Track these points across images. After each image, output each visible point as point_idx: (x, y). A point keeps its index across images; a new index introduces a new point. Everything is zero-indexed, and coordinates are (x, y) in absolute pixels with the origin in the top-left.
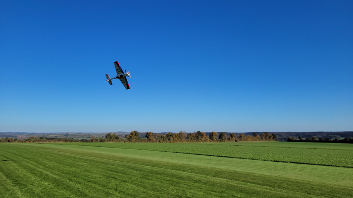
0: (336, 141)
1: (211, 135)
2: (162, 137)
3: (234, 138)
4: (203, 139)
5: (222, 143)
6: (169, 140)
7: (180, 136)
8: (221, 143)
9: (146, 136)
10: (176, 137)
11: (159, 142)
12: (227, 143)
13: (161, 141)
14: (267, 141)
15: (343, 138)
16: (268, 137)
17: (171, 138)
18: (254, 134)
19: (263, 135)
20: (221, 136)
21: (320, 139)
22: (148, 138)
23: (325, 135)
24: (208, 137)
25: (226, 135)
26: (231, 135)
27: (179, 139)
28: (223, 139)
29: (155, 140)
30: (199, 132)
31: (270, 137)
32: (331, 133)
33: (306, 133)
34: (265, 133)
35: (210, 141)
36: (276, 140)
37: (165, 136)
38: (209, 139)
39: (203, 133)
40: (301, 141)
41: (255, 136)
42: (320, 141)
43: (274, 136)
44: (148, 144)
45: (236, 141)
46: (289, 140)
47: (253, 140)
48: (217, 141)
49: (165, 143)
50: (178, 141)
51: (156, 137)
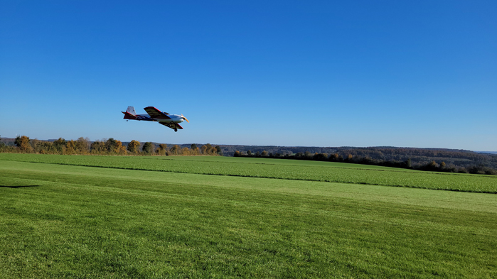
0: (287, 157)
1: (131, 146)
2: (46, 145)
3: (165, 151)
4: (118, 151)
5: (147, 157)
6: (59, 149)
7: (78, 145)
8: (144, 157)
9: (16, 143)
10: (71, 145)
11: (40, 152)
12: (154, 156)
13: (44, 151)
14: (208, 156)
15: (294, 154)
16: (210, 151)
17: (63, 148)
18: (193, 146)
19: (205, 148)
20: (146, 147)
21: (271, 154)
22: (18, 145)
23: (276, 150)
24: (125, 148)
25: (153, 146)
26: (161, 146)
27: (77, 150)
28: (149, 151)
29: (32, 149)
30: (111, 141)
31: (213, 151)
32: (283, 148)
33: (256, 147)
34: (208, 145)
35: (129, 154)
36: (221, 155)
37: (52, 143)
38: (126, 151)
39: (119, 142)
40: (250, 156)
41: (193, 149)
42: (271, 156)
43: (218, 150)
44: (20, 155)
45: (167, 155)
46: (236, 155)
47: (191, 153)
48: (139, 153)
49: (52, 154)
50: (74, 152)
51: (35, 145)
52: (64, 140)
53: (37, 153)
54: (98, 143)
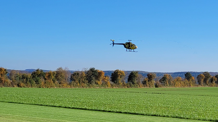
1: (115, 76)
2: (23, 77)
3: (154, 82)
4: (100, 82)
6: (37, 82)
7: (57, 77)
8: (130, 89)
10: (50, 77)
11: (19, 85)
12: (142, 89)
13: (22, 84)
14: (207, 87)
16: (208, 80)
17: (42, 81)
18: (188, 76)
20: (132, 77)
24: (109, 78)
26: (150, 77)
27: (57, 82)
28: (136, 82)
29: (9, 82)
30: (93, 71)
31: (212, 81)
34: (205, 73)
37: (29, 75)
38: (110, 82)
39: (100, 73)
41: (188, 79)
45: (156, 86)
47: (185, 84)
48: (124, 85)
49: (30, 88)
50: (53, 84)
51: (13, 77)
52: (42, 71)
53: (16, 87)
54: (78, 74)
